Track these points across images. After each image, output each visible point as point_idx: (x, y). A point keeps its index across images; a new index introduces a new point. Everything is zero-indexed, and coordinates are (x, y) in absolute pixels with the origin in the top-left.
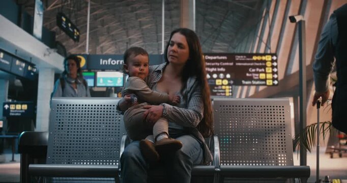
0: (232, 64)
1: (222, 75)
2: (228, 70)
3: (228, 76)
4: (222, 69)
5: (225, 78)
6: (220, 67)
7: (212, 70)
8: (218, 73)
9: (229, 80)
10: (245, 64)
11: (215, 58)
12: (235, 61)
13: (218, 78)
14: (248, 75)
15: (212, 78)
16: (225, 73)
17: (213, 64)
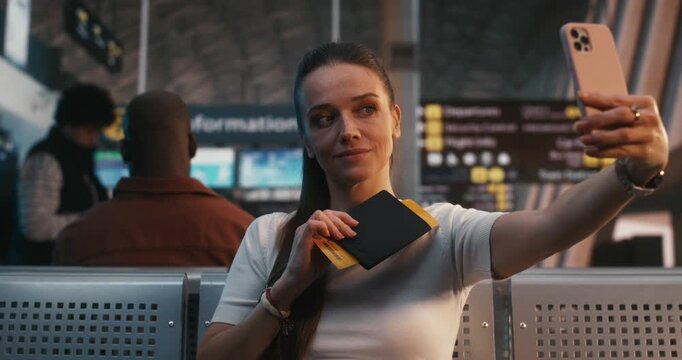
0: (511, 128)
1: (487, 157)
2: (503, 143)
3: (504, 159)
4: (488, 142)
5: (495, 164)
6: (483, 135)
7: (462, 143)
8: (477, 151)
9: (505, 168)
10: (547, 128)
11: (469, 112)
12: (520, 121)
13: (478, 164)
14: (554, 155)
15: (461, 164)
16: (495, 152)
17: (465, 128)
